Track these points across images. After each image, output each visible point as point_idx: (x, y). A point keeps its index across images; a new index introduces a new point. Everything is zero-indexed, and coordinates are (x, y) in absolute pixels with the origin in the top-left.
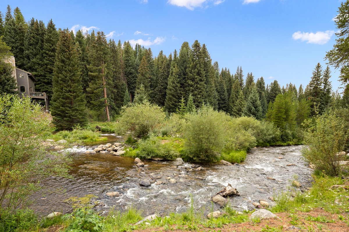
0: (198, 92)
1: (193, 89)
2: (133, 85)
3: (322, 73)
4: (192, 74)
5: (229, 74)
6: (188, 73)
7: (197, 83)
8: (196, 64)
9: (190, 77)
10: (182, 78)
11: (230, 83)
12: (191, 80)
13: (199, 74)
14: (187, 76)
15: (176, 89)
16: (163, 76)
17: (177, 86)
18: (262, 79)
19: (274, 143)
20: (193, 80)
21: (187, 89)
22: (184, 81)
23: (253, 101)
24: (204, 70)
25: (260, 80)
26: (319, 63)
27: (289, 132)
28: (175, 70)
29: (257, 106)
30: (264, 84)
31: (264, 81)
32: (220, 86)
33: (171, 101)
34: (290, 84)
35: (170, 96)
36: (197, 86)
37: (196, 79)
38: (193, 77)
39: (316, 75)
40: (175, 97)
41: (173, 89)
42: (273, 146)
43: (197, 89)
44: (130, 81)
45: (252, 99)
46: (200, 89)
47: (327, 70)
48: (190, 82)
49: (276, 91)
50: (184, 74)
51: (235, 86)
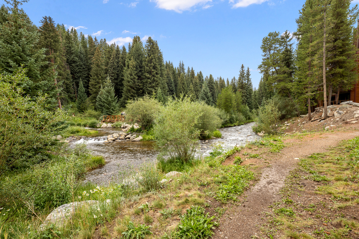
0: (155, 84)
1: (151, 81)
2: (78, 75)
3: (245, 72)
4: (148, 68)
5: (172, 67)
6: (144, 67)
7: (153, 76)
8: (152, 59)
9: (147, 70)
10: (138, 71)
11: (174, 75)
12: (147, 72)
13: (154, 68)
14: (143, 69)
15: (134, 81)
16: (113, 66)
17: (134, 78)
18: (201, 72)
19: (226, 125)
20: (150, 72)
21: (144, 81)
22: (140, 74)
23: (206, 93)
24: (159, 65)
25: (199, 73)
26: (242, 65)
27: (234, 116)
28: (132, 63)
29: (209, 97)
30: (202, 77)
31: (203, 75)
32: (168, 78)
33: (130, 93)
34: (220, 77)
35: (129, 88)
36: (154, 79)
37: (152, 72)
38: (150, 70)
39: (241, 73)
40: (133, 89)
41: (131, 81)
42: (226, 127)
43: (154, 81)
44: (74, 70)
45: (205, 91)
46: (157, 82)
47: (248, 70)
48: (148, 75)
49: (212, 84)
50: (141, 67)
51: (181, 79)
